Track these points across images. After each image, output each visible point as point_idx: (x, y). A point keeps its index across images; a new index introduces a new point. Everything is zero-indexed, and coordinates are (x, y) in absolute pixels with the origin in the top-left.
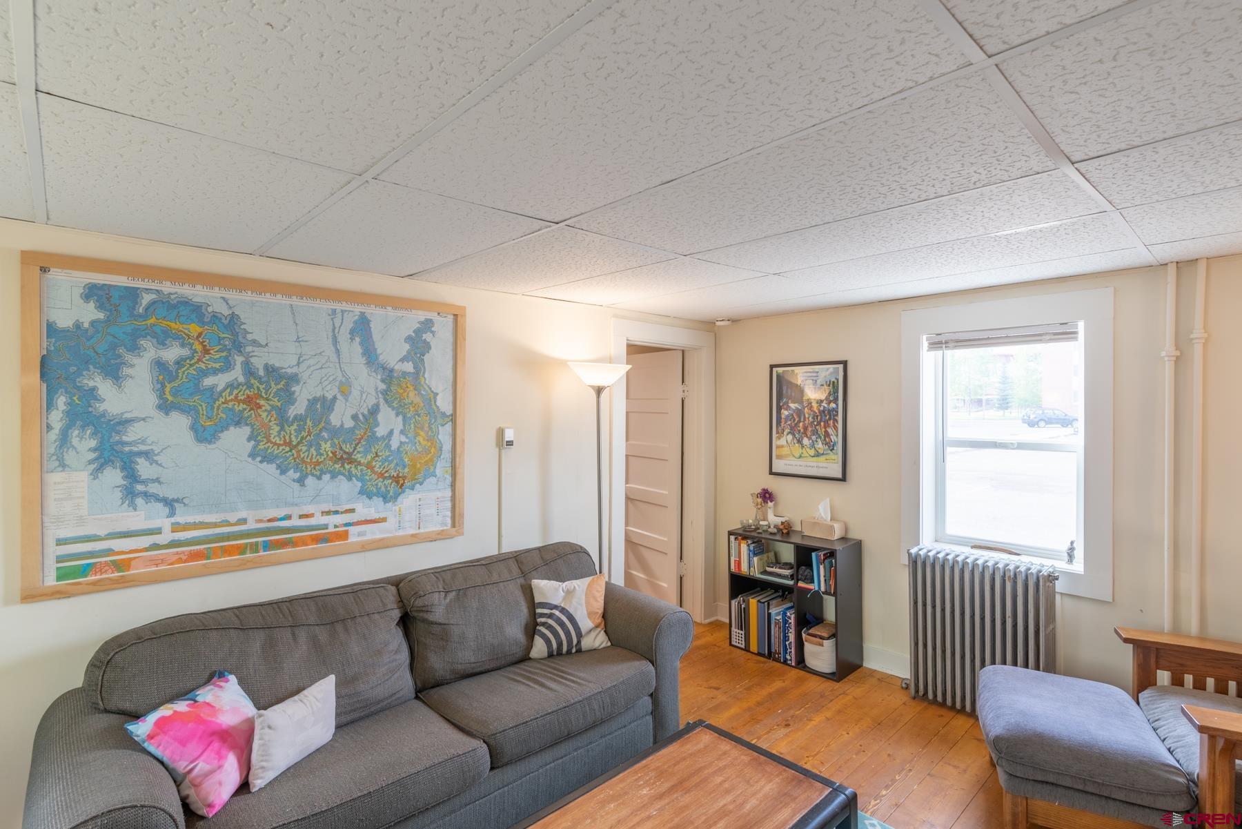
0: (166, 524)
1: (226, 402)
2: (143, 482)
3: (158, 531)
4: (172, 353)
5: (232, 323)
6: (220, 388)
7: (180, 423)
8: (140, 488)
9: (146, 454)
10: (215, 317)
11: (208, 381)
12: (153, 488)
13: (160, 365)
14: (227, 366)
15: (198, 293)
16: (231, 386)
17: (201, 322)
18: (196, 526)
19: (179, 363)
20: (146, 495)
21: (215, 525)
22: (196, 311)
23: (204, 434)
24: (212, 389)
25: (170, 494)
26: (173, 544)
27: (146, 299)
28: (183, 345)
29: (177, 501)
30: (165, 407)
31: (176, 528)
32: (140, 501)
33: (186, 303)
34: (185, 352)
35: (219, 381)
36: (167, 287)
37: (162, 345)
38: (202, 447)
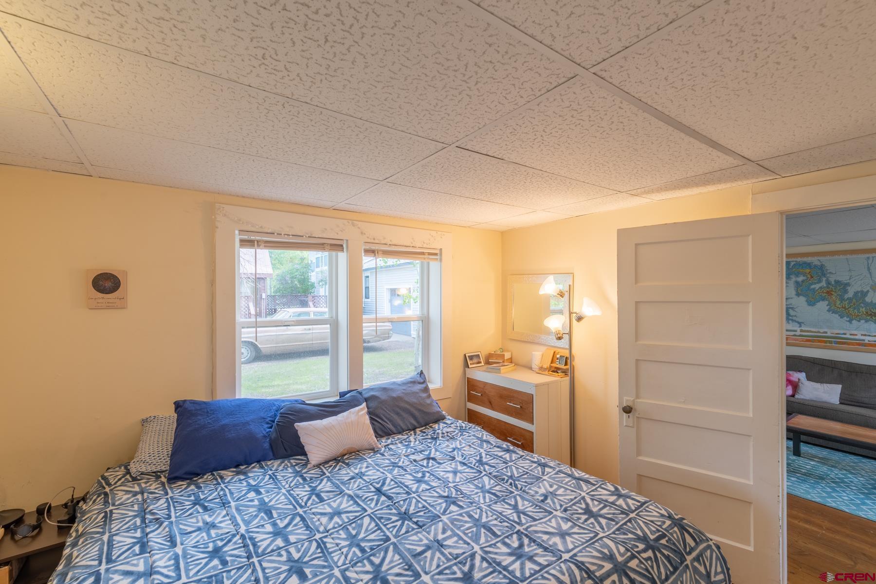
0: (799, 329)
1: (819, 293)
2: (792, 316)
3: (795, 331)
4: (801, 279)
5: (822, 267)
6: (817, 289)
7: (802, 299)
8: (790, 318)
9: (792, 308)
10: (815, 266)
11: (813, 287)
12: (794, 318)
13: (797, 282)
14: (820, 281)
15: (808, 260)
16: (821, 288)
17: (810, 268)
18: (808, 331)
19: (803, 281)
20: (792, 320)
21: (815, 332)
22: (809, 265)
23: (811, 303)
24: (814, 289)
25: (800, 321)
26: (800, 336)
27: (792, 264)
28: (804, 276)
29: (803, 323)
30: (798, 295)
31: (801, 331)
32: (790, 322)
33: (805, 263)
34: (805, 278)
35: (817, 286)
36: (799, 259)
37: (797, 276)
38: (810, 307)
